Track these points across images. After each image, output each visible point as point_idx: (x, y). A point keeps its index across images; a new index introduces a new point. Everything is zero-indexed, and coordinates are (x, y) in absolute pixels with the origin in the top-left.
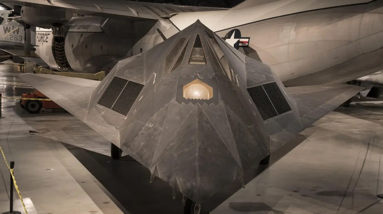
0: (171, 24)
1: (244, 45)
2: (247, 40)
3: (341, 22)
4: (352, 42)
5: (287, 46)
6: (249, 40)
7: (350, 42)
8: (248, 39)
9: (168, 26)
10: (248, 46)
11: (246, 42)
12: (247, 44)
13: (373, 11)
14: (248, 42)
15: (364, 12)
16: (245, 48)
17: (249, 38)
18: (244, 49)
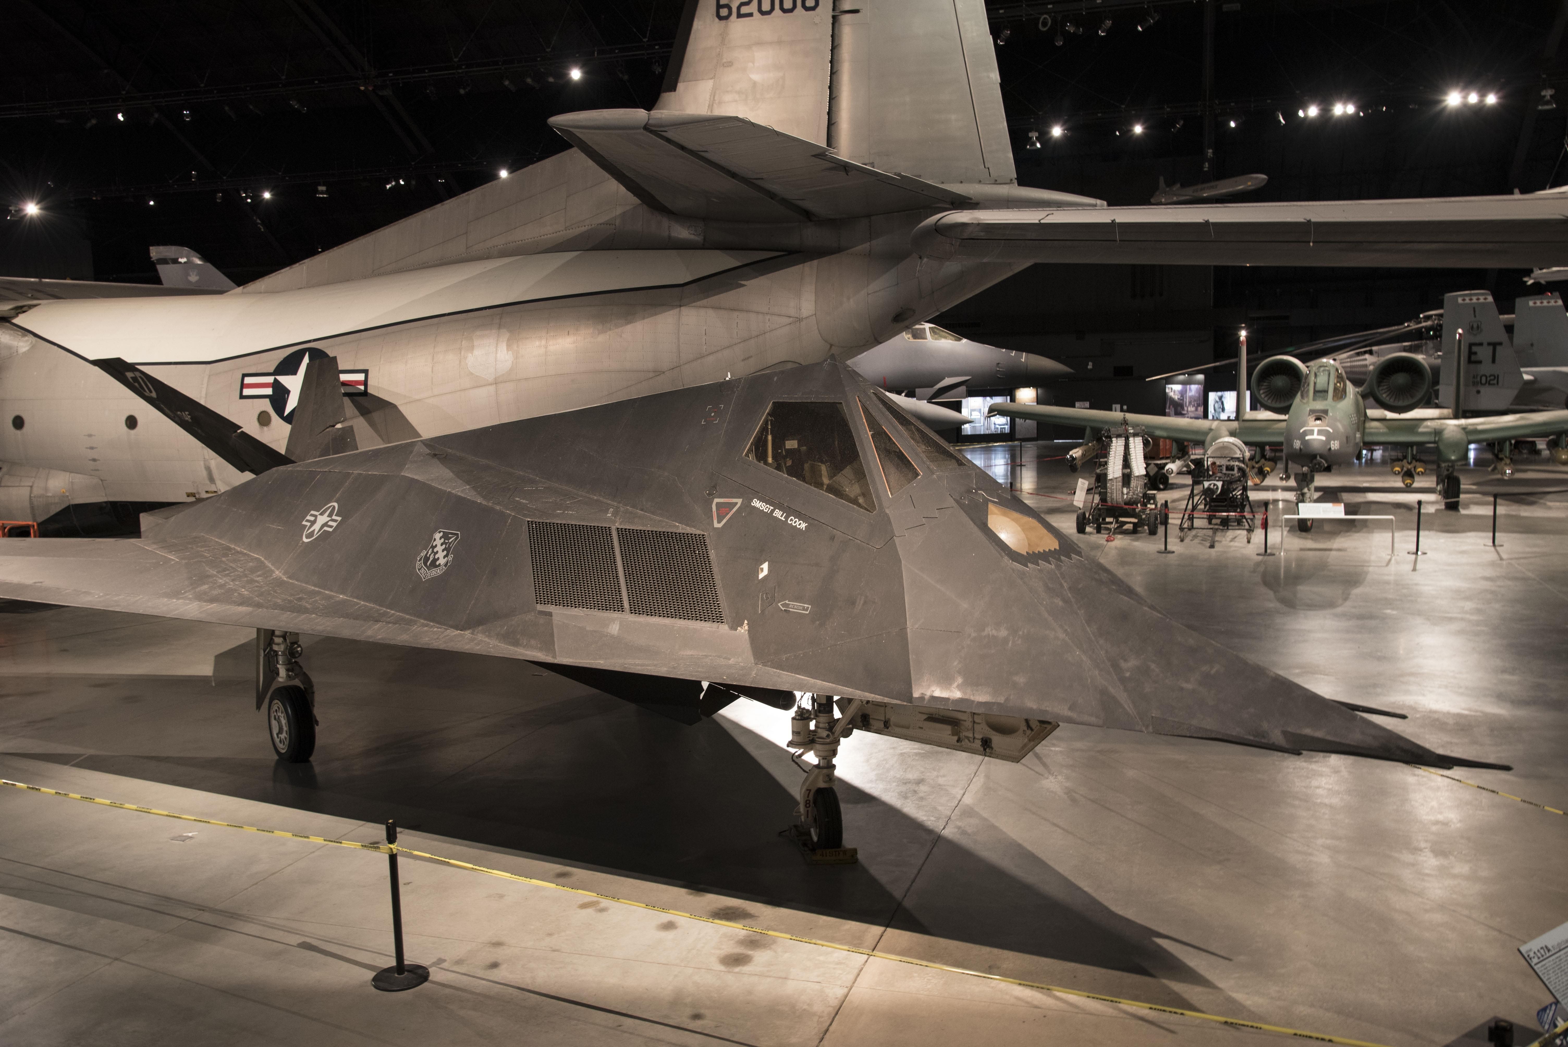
0: (31, 338)
1: (350, 390)
2: (361, 377)
3: (629, 328)
4: (664, 372)
5: (492, 389)
6: (366, 377)
7: (658, 373)
8: (363, 375)
9: (21, 344)
10: (365, 393)
11: (358, 383)
12: (362, 388)
13: (699, 303)
14: (365, 383)
15: (680, 306)
16: (360, 399)
17: (366, 372)
18: (353, 402)
